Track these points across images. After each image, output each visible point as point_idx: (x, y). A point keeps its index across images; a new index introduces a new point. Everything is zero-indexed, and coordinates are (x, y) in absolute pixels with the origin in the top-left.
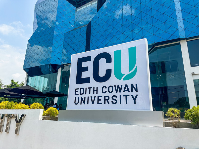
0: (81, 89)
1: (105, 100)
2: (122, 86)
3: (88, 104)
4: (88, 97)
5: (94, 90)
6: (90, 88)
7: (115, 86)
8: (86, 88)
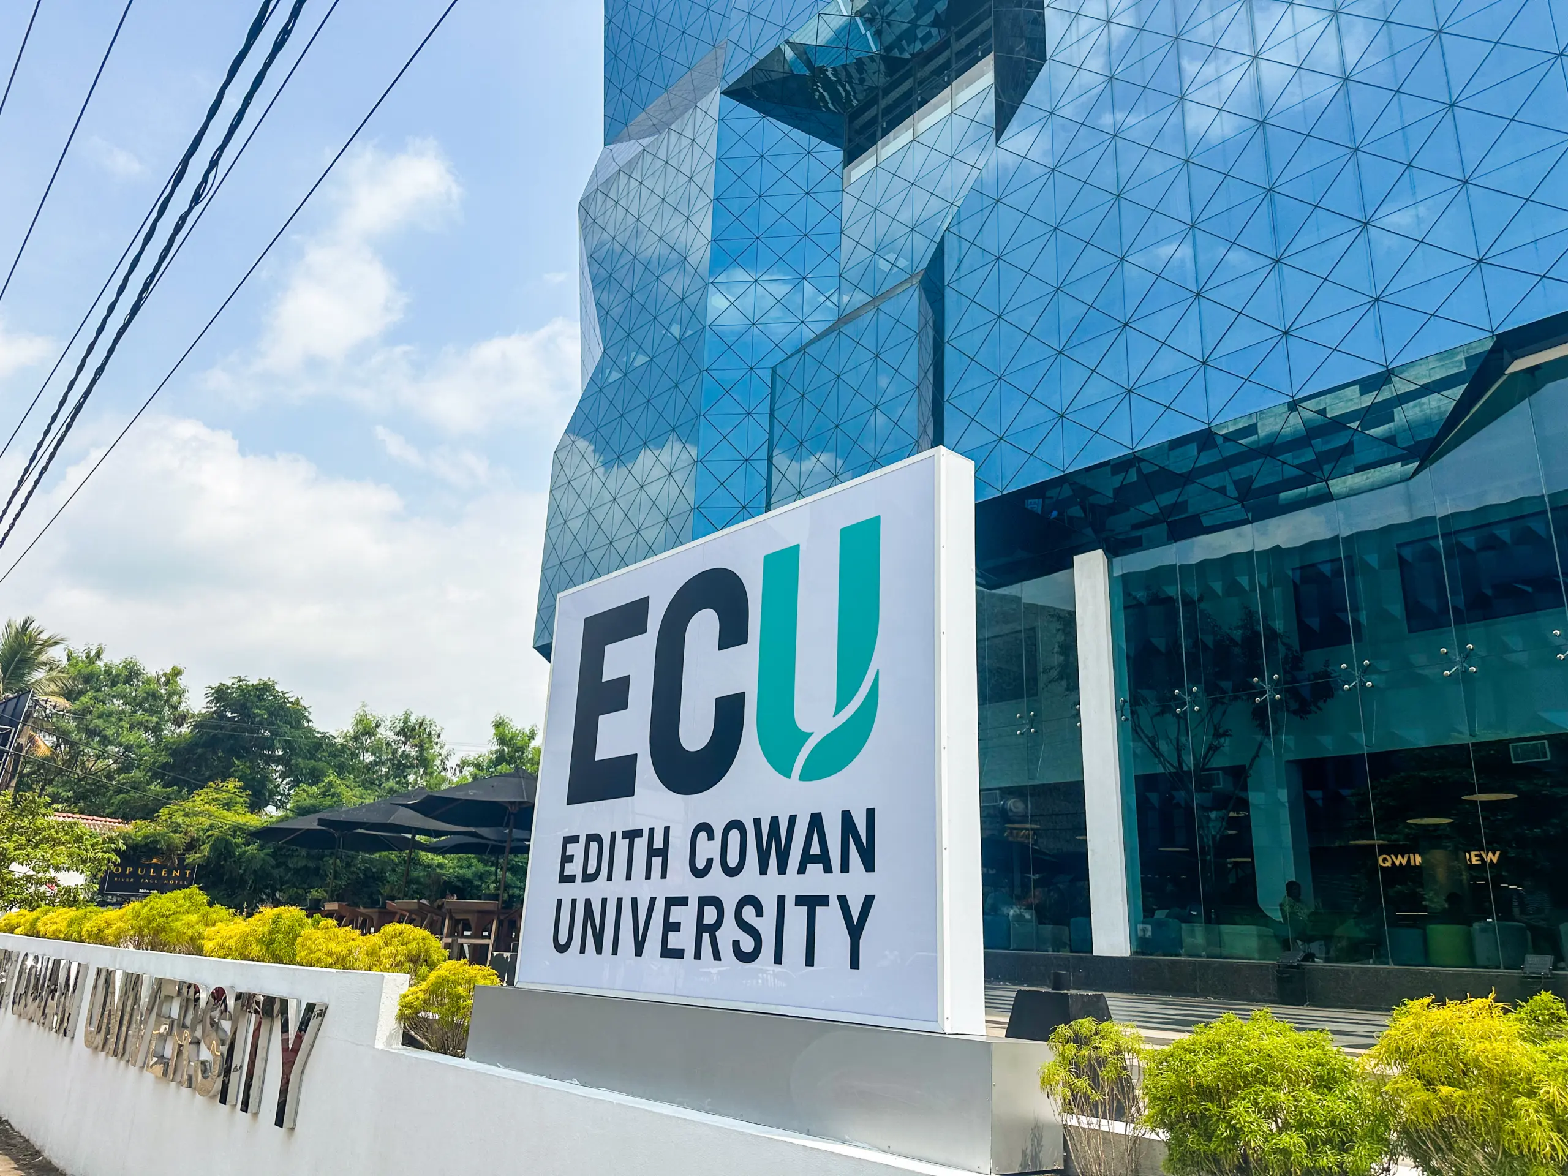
0: (590, 838)
1: (701, 928)
2: (793, 819)
3: (615, 952)
4: (620, 901)
5: (652, 853)
6: (632, 835)
7: (757, 822)
8: (613, 835)
